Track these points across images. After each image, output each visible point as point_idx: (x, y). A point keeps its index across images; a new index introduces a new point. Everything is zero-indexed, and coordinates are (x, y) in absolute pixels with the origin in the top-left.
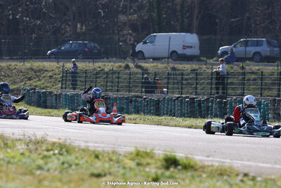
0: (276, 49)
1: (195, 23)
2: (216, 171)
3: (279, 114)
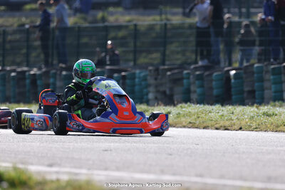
3: (164, 93)
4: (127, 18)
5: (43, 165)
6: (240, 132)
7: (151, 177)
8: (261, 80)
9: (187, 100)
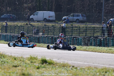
0: (85, 18)
1: (54, 7)
2: (62, 65)
3: (86, 43)
4: (78, 25)
5: (57, 59)
6: (103, 53)
7: (82, 63)
8: (109, 41)
9: (91, 45)
